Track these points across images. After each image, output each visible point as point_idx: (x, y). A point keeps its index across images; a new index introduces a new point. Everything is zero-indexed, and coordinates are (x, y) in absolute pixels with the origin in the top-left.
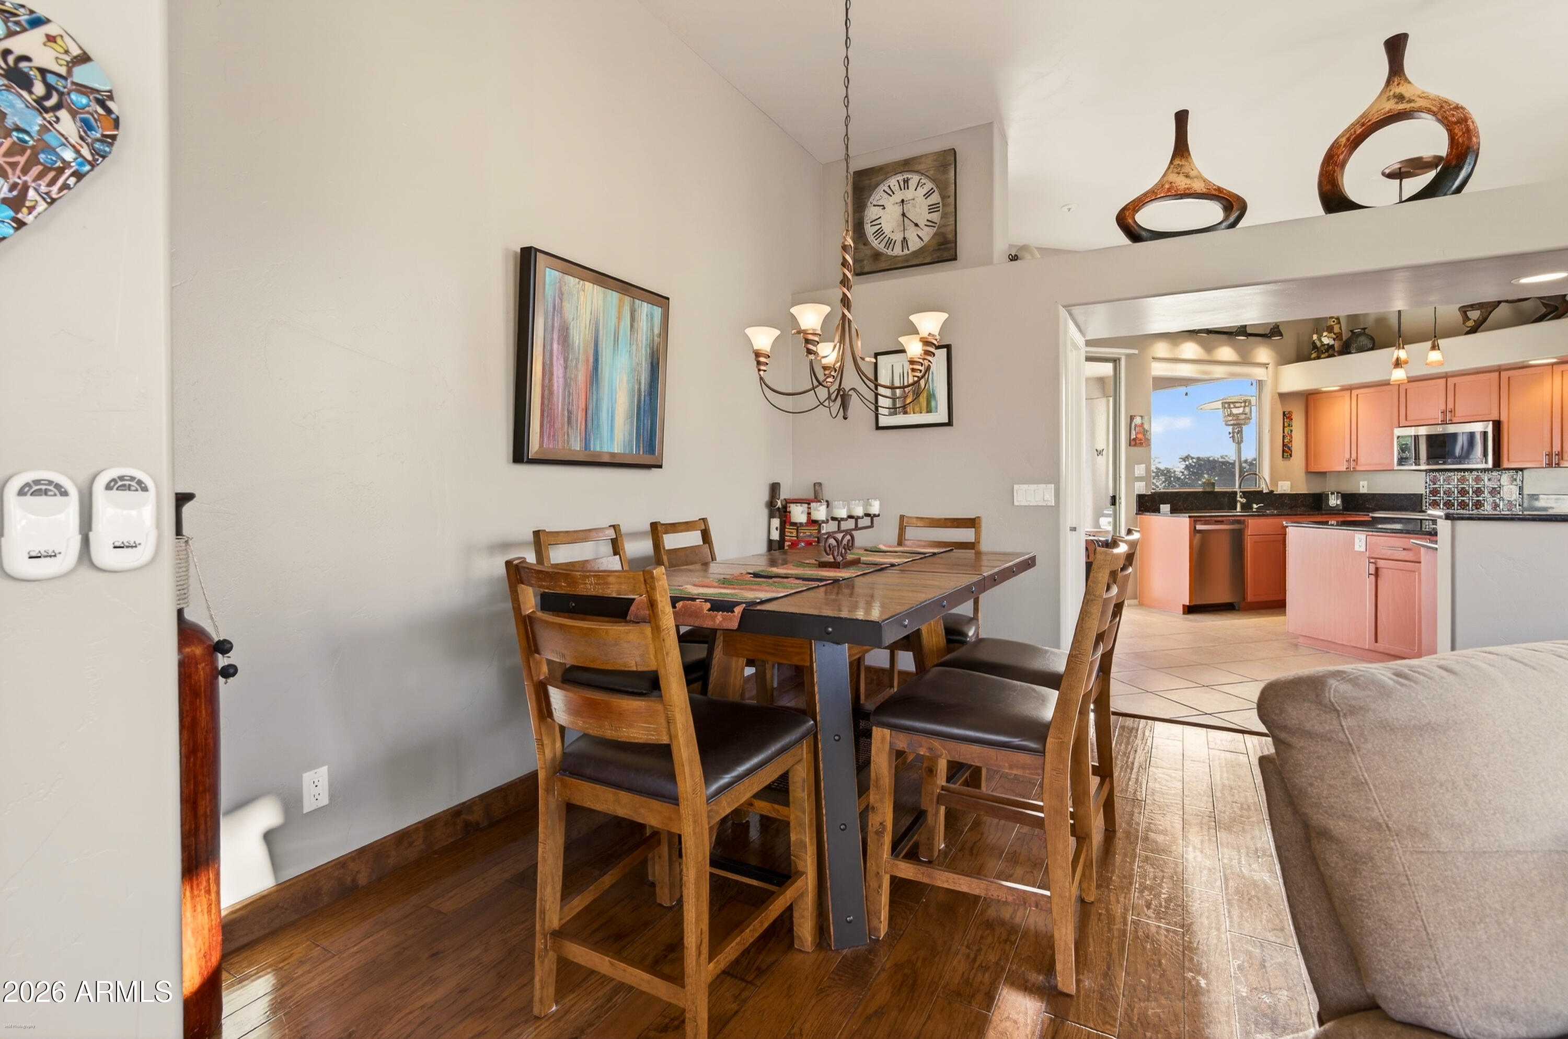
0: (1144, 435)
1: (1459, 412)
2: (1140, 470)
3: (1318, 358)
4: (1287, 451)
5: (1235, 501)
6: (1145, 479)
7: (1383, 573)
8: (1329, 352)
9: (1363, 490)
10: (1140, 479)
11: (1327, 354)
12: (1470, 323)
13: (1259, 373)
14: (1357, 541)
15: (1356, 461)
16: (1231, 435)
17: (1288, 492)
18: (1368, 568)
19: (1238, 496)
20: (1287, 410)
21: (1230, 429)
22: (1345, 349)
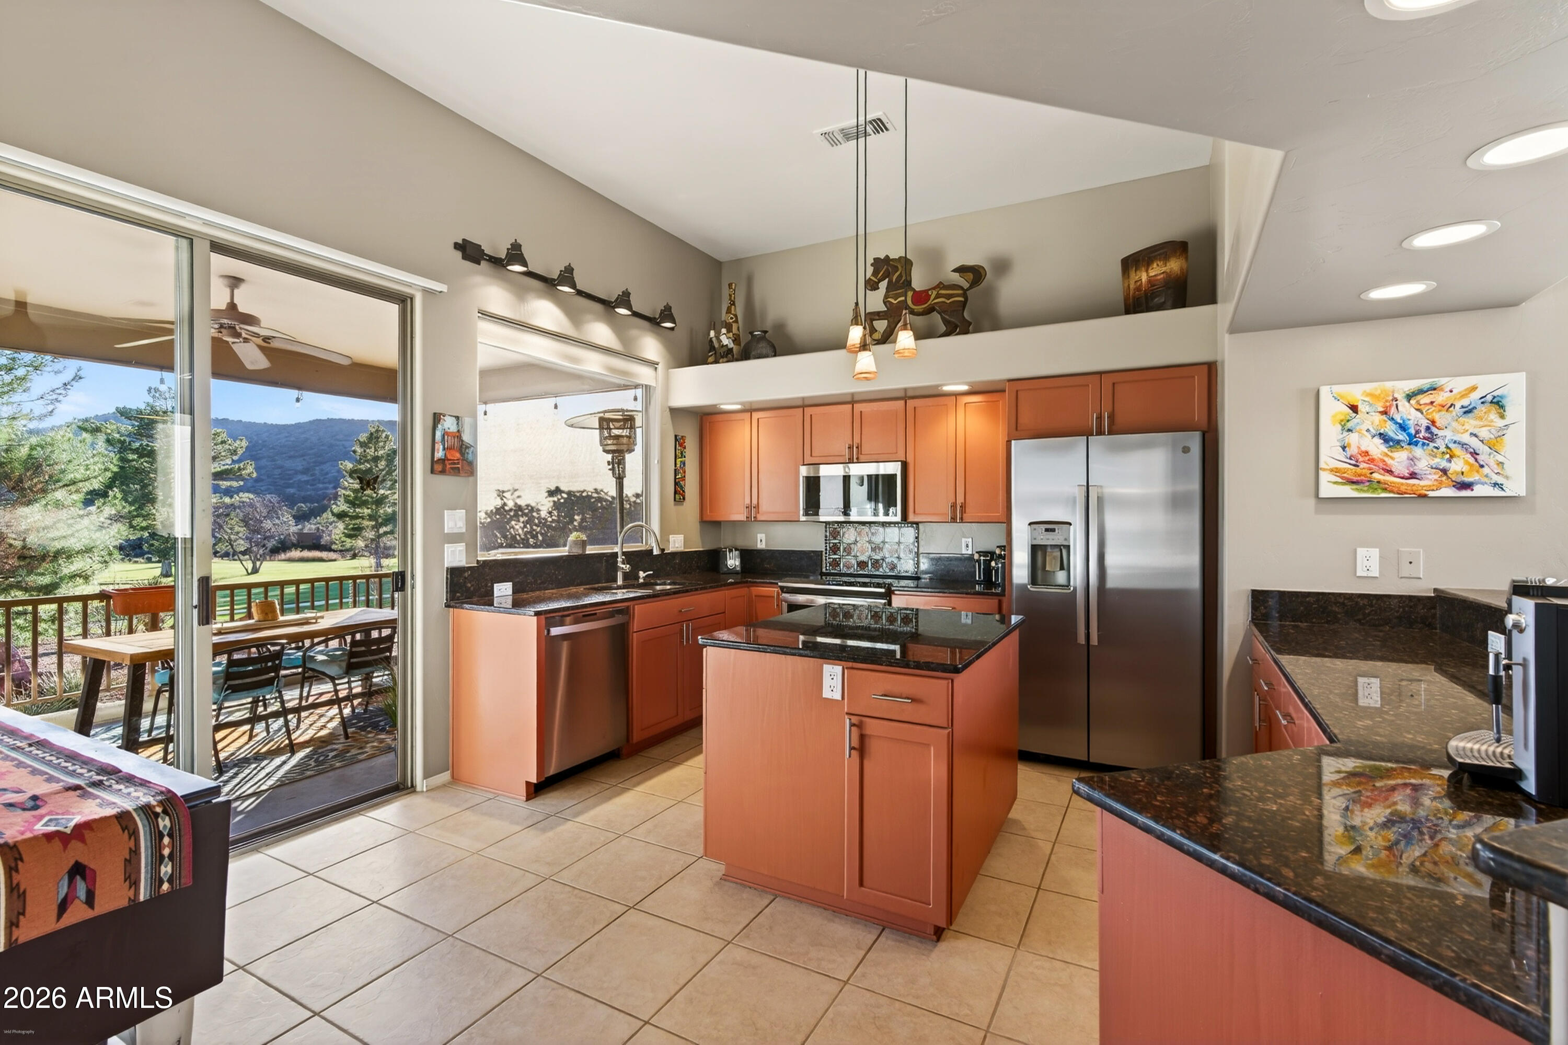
0: (462, 454)
1: (866, 449)
2: (454, 521)
3: (716, 362)
4: (679, 493)
5: (615, 568)
6: (466, 538)
7: (874, 747)
8: (727, 355)
9: (761, 546)
10: (454, 538)
11: (725, 359)
12: (877, 336)
13: (645, 375)
14: (827, 682)
15: (757, 507)
16: (610, 467)
17: (681, 549)
18: (848, 738)
19: (619, 559)
20: (680, 434)
21: (609, 457)
22: (745, 355)
